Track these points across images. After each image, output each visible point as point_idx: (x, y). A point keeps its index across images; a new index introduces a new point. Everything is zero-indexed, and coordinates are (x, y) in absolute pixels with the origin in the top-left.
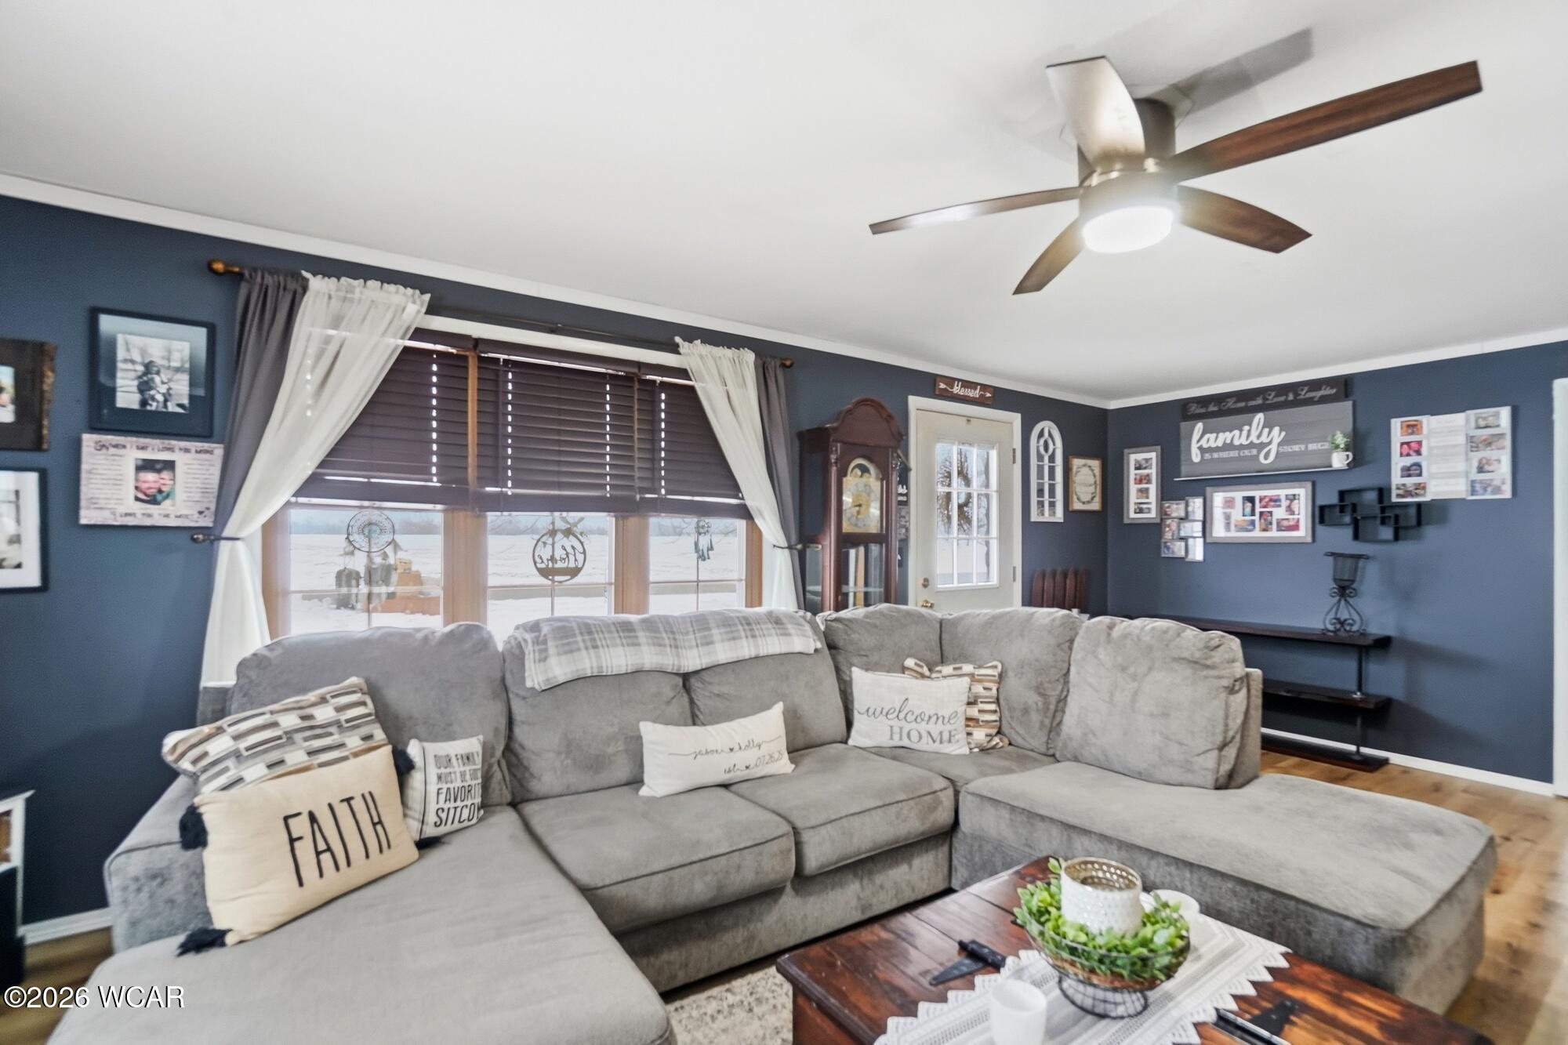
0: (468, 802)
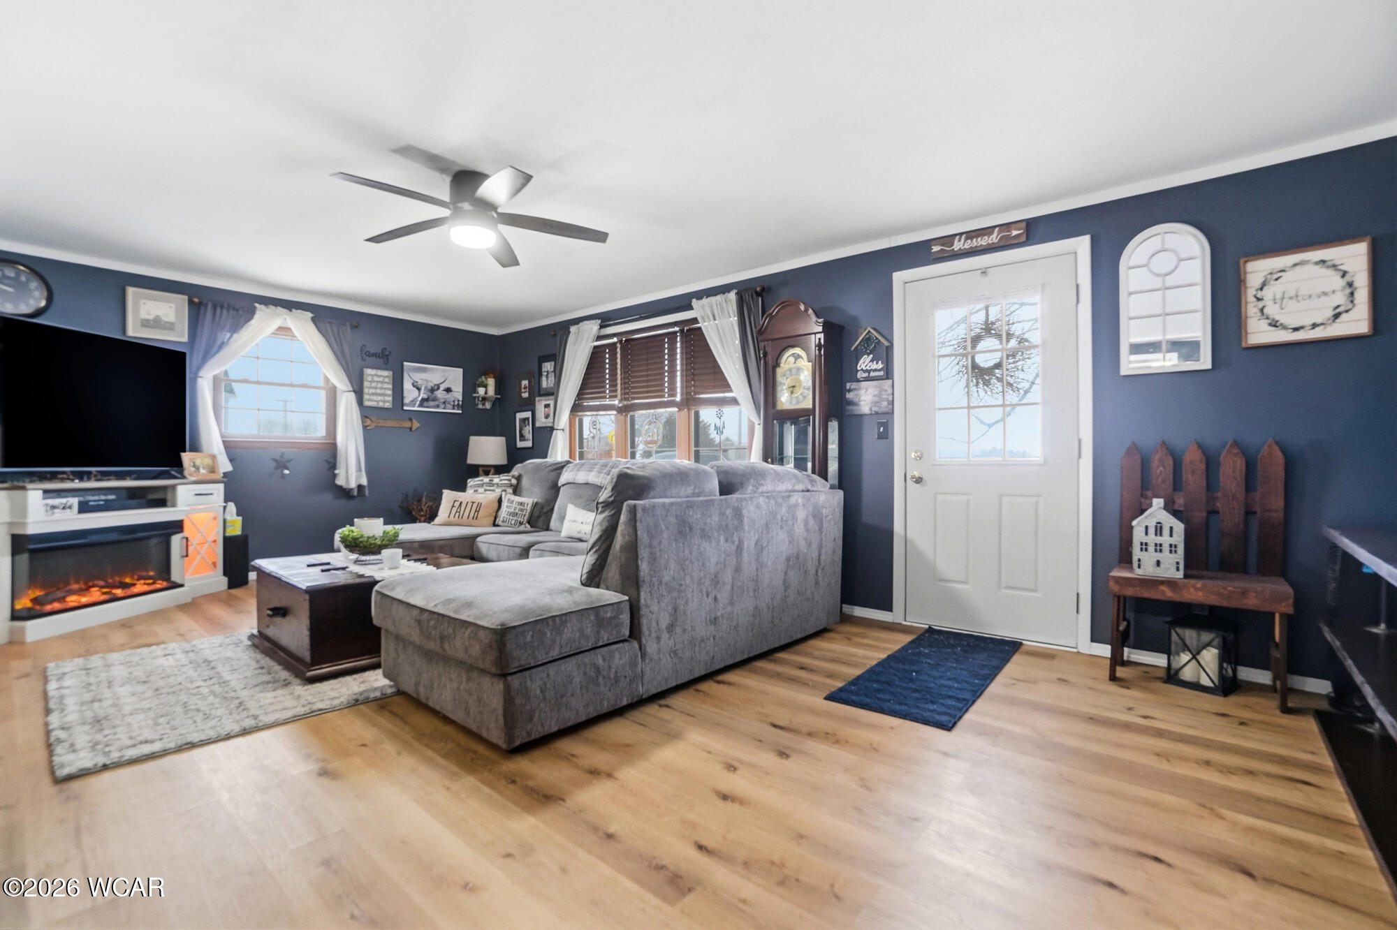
0: (515, 518)
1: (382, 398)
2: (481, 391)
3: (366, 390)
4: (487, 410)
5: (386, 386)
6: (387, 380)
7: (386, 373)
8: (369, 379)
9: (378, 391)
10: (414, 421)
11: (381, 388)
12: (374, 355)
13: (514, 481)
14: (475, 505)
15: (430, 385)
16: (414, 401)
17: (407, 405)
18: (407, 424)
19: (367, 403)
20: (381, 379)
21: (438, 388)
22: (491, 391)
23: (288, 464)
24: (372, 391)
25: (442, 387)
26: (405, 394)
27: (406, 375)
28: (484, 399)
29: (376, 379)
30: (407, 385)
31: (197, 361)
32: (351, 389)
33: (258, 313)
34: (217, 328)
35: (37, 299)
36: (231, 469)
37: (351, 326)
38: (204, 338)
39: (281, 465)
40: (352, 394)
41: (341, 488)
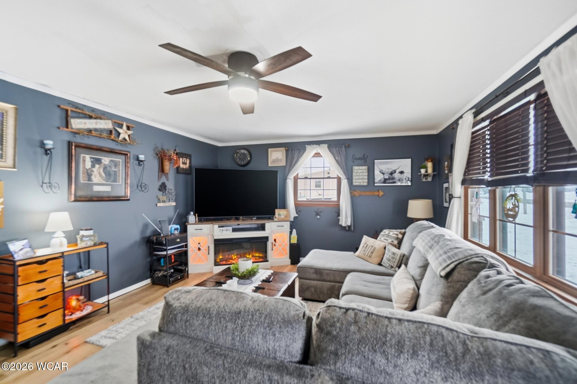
1: (362, 181)
2: (423, 171)
3: (354, 177)
4: (428, 182)
5: (364, 174)
6: (365, 171)
7: (364, 167)
8: (356, 171)
9: (360, 177)
10: (380, 191)
11: (362, 176)
12: (359, 159)
13: (400, 236)
14: (373, 248)
15: (390, 171)
16: (380, 181)
17: (377, 183)
18: (376, 193)
19: (354, 184)
20: (362, 171)
21: (395, 172)
22: (430, 171)
23: (320, 214)
24: (357, 177)
25: (397, 171)
26: (376, 177)
27: (376, 167)
28: (426, 176)
29: (359, 171)
30: (377, 172)
31: (286, 173)
32: (345, 178)
33: (307, 149)
34: (293, 158)
35: (248, 158)
36: (297, 215)
37: (345, 147)
38: (288, 163)
39: (317, 214)
40: (346, 180)
41: (341, 225)
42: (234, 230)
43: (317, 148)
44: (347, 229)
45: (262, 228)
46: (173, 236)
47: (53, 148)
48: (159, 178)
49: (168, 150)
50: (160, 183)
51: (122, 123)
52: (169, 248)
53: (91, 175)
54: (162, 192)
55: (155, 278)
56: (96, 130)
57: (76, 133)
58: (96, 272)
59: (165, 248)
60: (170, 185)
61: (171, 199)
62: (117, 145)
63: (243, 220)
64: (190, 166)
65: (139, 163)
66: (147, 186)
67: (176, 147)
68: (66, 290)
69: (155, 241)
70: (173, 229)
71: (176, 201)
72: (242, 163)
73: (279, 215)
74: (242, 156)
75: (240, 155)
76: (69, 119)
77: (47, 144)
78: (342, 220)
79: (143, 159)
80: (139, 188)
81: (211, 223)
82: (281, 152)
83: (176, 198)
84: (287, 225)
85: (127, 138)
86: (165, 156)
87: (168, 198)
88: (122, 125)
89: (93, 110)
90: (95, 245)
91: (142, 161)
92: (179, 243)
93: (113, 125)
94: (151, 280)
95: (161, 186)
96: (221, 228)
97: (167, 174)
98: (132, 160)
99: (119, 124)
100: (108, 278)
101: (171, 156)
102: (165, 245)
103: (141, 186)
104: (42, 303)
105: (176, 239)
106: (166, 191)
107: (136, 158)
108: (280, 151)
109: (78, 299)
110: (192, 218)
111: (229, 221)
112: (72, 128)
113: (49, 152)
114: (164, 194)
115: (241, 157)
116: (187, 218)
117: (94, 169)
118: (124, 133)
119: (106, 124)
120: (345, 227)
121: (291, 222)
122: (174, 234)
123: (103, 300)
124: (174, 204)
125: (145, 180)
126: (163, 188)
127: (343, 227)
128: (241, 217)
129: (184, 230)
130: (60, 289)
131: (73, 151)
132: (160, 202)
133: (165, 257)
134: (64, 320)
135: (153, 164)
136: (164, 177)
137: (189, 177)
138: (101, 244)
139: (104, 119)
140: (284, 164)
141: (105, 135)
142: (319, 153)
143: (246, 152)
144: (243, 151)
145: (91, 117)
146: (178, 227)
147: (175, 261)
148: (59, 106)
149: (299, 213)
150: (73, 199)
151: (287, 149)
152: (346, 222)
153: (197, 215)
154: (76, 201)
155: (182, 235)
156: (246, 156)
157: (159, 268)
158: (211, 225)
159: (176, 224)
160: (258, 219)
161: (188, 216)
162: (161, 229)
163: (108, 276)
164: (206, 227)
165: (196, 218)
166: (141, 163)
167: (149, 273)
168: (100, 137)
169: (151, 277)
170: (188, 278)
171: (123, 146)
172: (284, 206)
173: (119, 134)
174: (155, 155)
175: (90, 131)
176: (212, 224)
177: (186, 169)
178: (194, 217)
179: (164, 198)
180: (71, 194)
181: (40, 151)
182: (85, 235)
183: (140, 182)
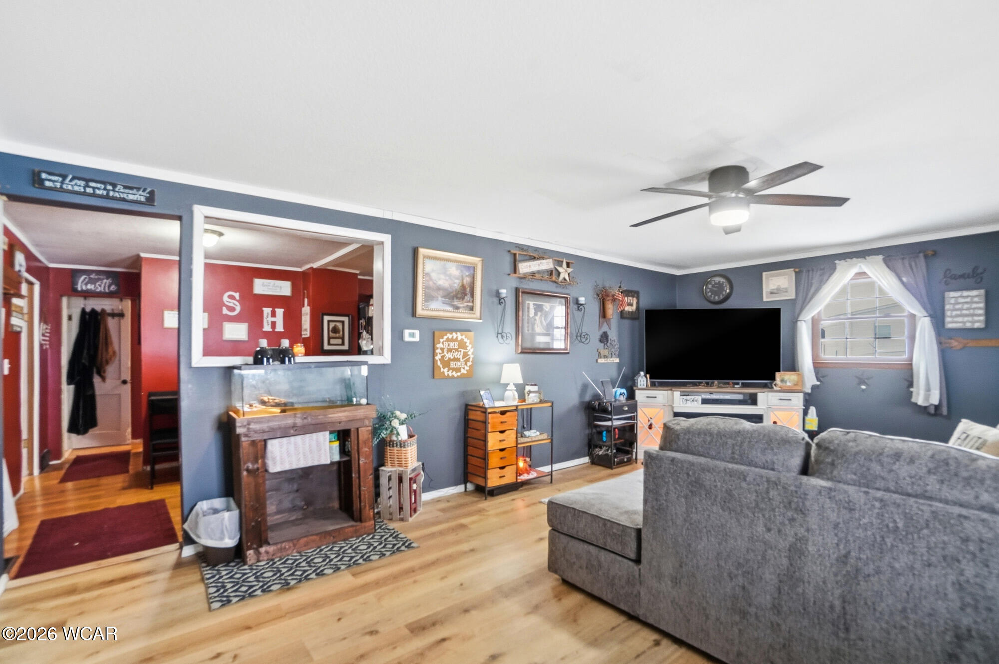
1: (969, 319)
3: (948, 313)
5: (975, 305)
6: (976, 299)
7: (975, 292)
8: (952, 301)
9: (965, 312)
11: (968, 309)
12: (963, 276)
19: (949, 326)
20: (968, 299)
23: (867, 381)
24: (955, 313)
29: (962, 300)
31: (797, 311)
32: (926, 314)
33: (838, 268)
34: (810, 285)
35: (726, 291)
36: (818, 383)
37: (926, 256)
38: (801, 295)
39: (862, 382)
40: (927, 320)
41: (916, 404)
42: (705, 402)
43: (859, 264)
44: (932, 411)
45: (753, 400)
46: (618, 402)
47: (506, 297)
48: (600, 326)
49: (610, 287)
50: (601, 332)
51: (562, 260)
52: (614, 417)
53: (535, 324)
54: (603, 345)
55: (594, 456)
56: (539, 272)
57: (524, 277)
58: (541, 434)
59: (610, 417)
60: (613, 335)
61: (613, 354)
62: (557, 287)
63: (719, 387)
64: (638, 308)
65: (579, 307)
66: (588, 337)
67: (621, 283)
68: (519, 446)
69: (597, 407)
70: (618, 394)
71: (619, 356)
72: (717, 297)
73: (782, 381)
74: (717, 287)
75: (713, 286)
76: (517, 263)
77: (502, 293)
78: (918, 394)
79: (583, 302)
80: (579, 338)
81: (670, 388)
82: (786, 277)
83: (619, 352)
84: (798, 400)
85: (567, 277)
86: (608, 296)
87: (610, 353)
88: (562, 261)
89: (536, 249)
90: (541, 402)
91: (582, 304)
92: (627, 412)
93: (554, 264)
94: (590, 458)
95: (602, 336)
96: (685, 397)
97: (610, 319)
98: (572, 304)
99: (559, 261)
100: (552, 443)
101: (615, 295)
102: (610, 413)
103: (581, 336)
104: (502, 454)
105: (623, 406)
106: (608, 342)
107: (575, 301)
108: (784, 274)
109: (525, 460)
110: (642, 380)
111: (696, 387)
112: (520, 273)
113: (502, 300)
114: (606, 347)
115: (715, 289)
116: (634, 381)
117: (537, 318)
118: (564, 272)
119: (548, 263)
120: (925, 408)
121: (806, 394)
122: (620, 401)
123: (547, 469)
124: (617, 361)
125: (585, 329)
126: (604, 338)
127: (920, 407)
128: (716, 382)
129: (631, 396)
130: (515, 445)
131: (521, 298)
132: (601, 358)
133: (609, 430)
134: (517, 479)
135: (593, 308)
136: (605, 324)
137: (637, 322)
138: (546, 402)
139: (547, 258)
140: (793, 297)
141: (547, 276)
142: (864, 273)
143: (722, 280)
144: (717, 279)
145: (534, 258)
146: (624, 391)
147: (619, 438)
148: (509, 251)
149: (821, 379)
150: (520, 351)
151: (797, 270)
152: (927, 398)
153: (648, 376)
154: (522, 353)
155: (631, 402)
156: (723, 288)
157: (601, 443)
158: (670, 392)
159: (622, 388)
160: (745, 386)
161: (635, 378)
162: (604, 393)
163: (552, 440)
164: (662, 395)
165: (647, 381)
166: (582, 307)
167: (587, 448)
168: (541, 280)
169: (590, 454)
170: (636, 463)
171: (564, 288)
172: (793, 367)
173: (559, 273)
174: (595, 296)
175: (533, 274)
176: (671, 390)
177: (632, 312)
178: (644, 379)
179: (606, 353)
180: (518, 346)
181: (496, 300)
182: (532, 390)
183: (580, 331)
